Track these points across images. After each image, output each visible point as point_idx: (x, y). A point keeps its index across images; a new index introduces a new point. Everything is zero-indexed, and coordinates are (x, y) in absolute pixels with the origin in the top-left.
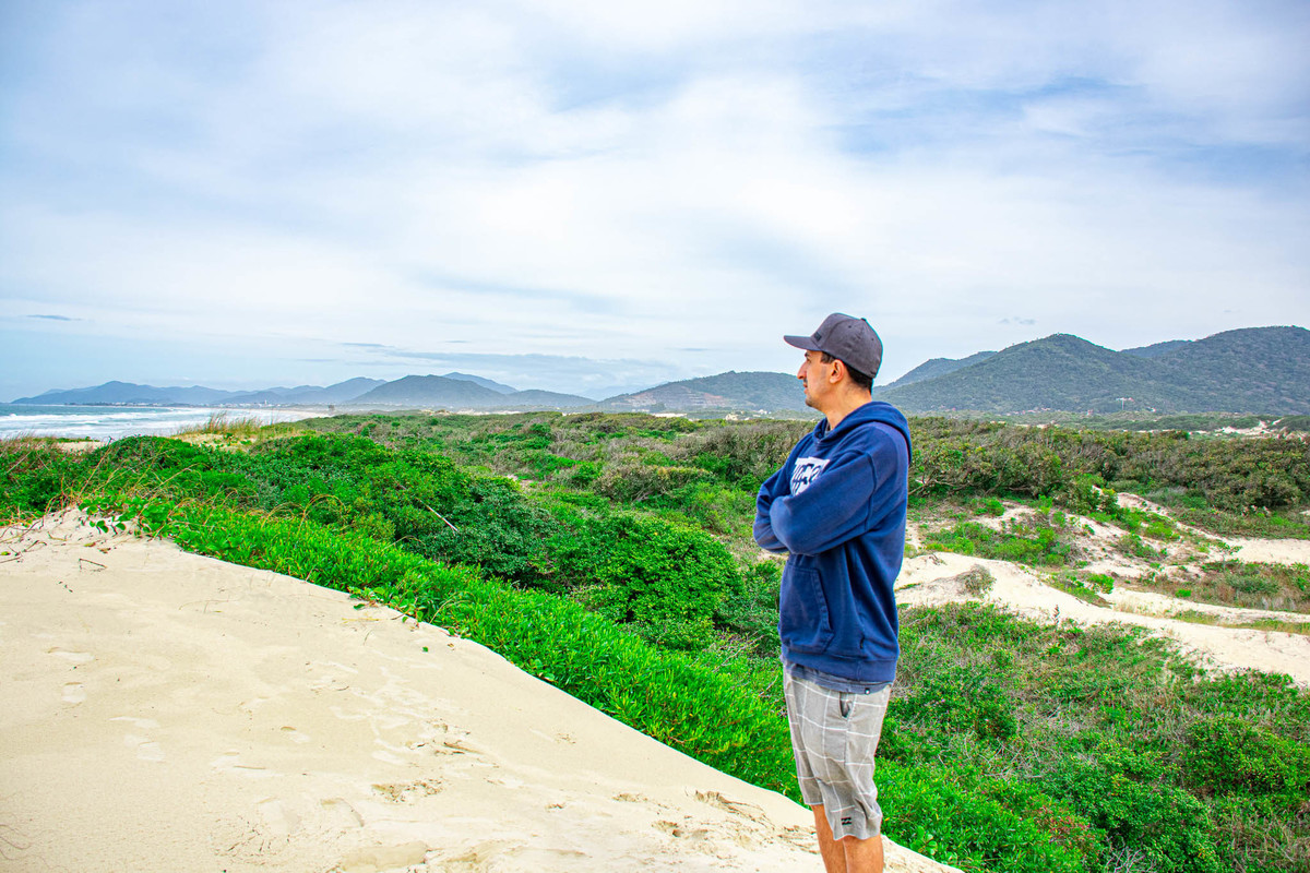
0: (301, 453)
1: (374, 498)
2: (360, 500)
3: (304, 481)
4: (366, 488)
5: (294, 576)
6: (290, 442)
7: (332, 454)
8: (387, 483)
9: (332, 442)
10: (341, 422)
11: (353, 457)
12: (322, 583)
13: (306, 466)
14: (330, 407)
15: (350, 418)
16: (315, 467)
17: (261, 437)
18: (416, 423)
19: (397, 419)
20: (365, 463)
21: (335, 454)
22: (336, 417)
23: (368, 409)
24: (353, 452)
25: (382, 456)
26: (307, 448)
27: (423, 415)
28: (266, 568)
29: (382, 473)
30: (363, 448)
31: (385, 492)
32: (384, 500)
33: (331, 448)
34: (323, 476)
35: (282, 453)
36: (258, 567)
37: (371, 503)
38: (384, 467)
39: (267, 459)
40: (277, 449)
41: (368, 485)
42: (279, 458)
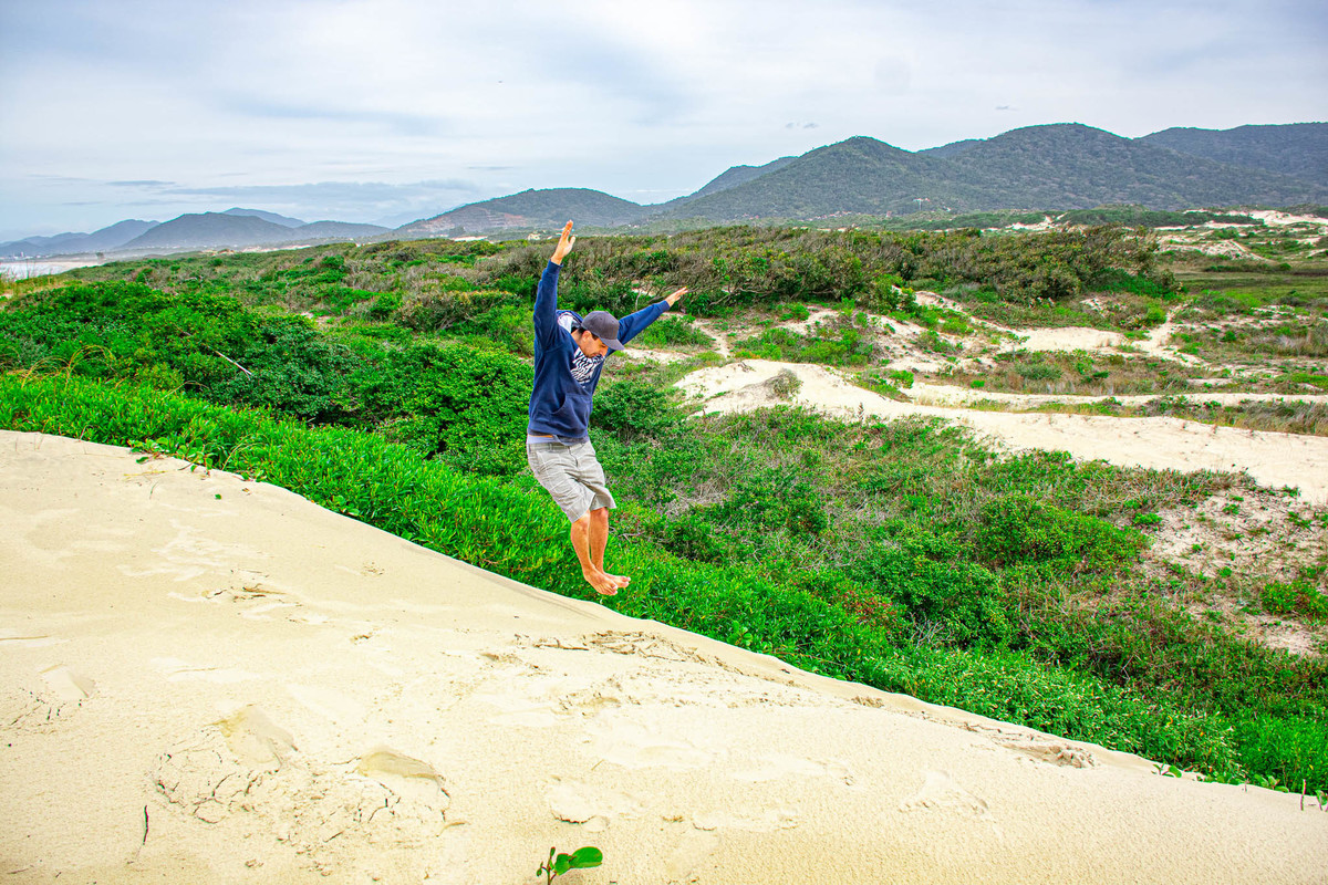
0: (67, 305)
1: (157, 348)
2: (140, 351)
3: (74, 336)
4: (146, 336)
5: (68, 435)
6: (52, 294)
7: (103, 305)
8: (169, 330)
9: (102, 291)
10: (112, 270)
11: (128, 306)
12: (99, 440)
13: (75, 320)
14: (100, 255)
15: (123, 264)
16: (86, 320)
17: (17, 292)
18: (198, 265)
19: (176, 262)
20: (142, 311)
21: (107, 304)
22: (107, 265)
23: (143, 255)
24: (126, 301)
25: (160, 302)
26: (73, 300)
27: (204, 256)
28: (32, 430)
29: (163, 320)
30: (138, 295)
31: (168, 341)
32: (168, 349)
33: (102, 297)
34: (95, 329)
35: (45, 307)
36: (23, 430)
37: (154, 353)
38: (163, 314)
39: (28, 315)
40: (38, 304)
41: (148, 334)
42: (42, 313)
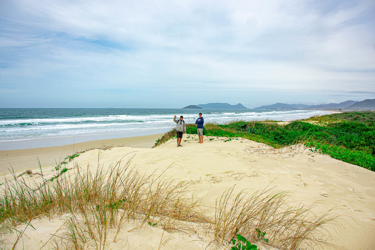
0: (342, 127)
1: (366, 141)
2: (362, 142)
3: (343, 136)
4: (363, 138)
6: (339, 124)
7: (351, 128)
8: (370, 137)
9: (351, 124)
11: (358, 129)
12: (372, 170)
13: (344, 131)
14: (340, 110)
15: (348, 113)
16: (347, 131)
17: (329, 122)
18: (370, 115)
19: (363, 114)
20: (363, 131)
21: (352, 127)
23: (353, 110)
24: (358, 127)
25: (368, 129)
26: (344, 126)
29: (369, 134)
30: (361, 126)
31: (369, 140)
32: (369, 142)
34: (349, 134)
35: (337, 127)
37: (365, 143)
38: (369, 132)
39: (332, 129)
40: (335, 126)
41: (364, 137)
42: (336, 128)
